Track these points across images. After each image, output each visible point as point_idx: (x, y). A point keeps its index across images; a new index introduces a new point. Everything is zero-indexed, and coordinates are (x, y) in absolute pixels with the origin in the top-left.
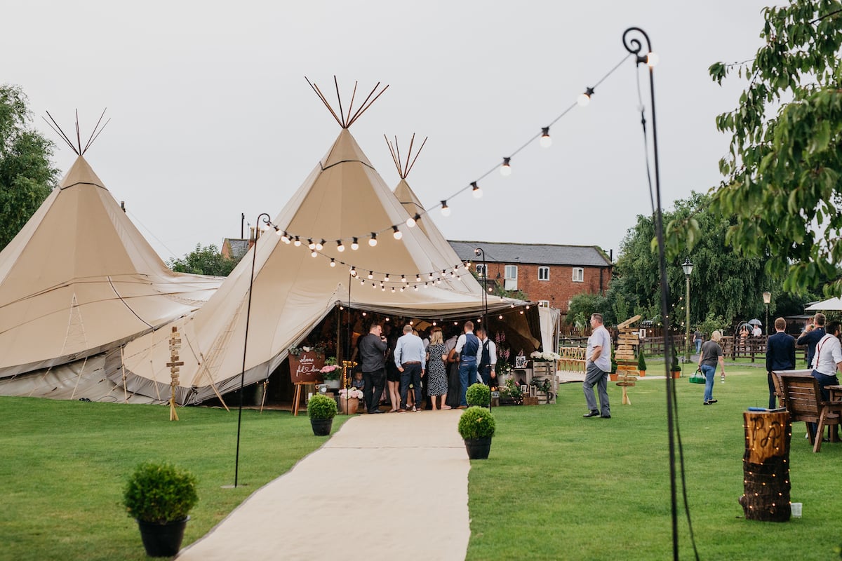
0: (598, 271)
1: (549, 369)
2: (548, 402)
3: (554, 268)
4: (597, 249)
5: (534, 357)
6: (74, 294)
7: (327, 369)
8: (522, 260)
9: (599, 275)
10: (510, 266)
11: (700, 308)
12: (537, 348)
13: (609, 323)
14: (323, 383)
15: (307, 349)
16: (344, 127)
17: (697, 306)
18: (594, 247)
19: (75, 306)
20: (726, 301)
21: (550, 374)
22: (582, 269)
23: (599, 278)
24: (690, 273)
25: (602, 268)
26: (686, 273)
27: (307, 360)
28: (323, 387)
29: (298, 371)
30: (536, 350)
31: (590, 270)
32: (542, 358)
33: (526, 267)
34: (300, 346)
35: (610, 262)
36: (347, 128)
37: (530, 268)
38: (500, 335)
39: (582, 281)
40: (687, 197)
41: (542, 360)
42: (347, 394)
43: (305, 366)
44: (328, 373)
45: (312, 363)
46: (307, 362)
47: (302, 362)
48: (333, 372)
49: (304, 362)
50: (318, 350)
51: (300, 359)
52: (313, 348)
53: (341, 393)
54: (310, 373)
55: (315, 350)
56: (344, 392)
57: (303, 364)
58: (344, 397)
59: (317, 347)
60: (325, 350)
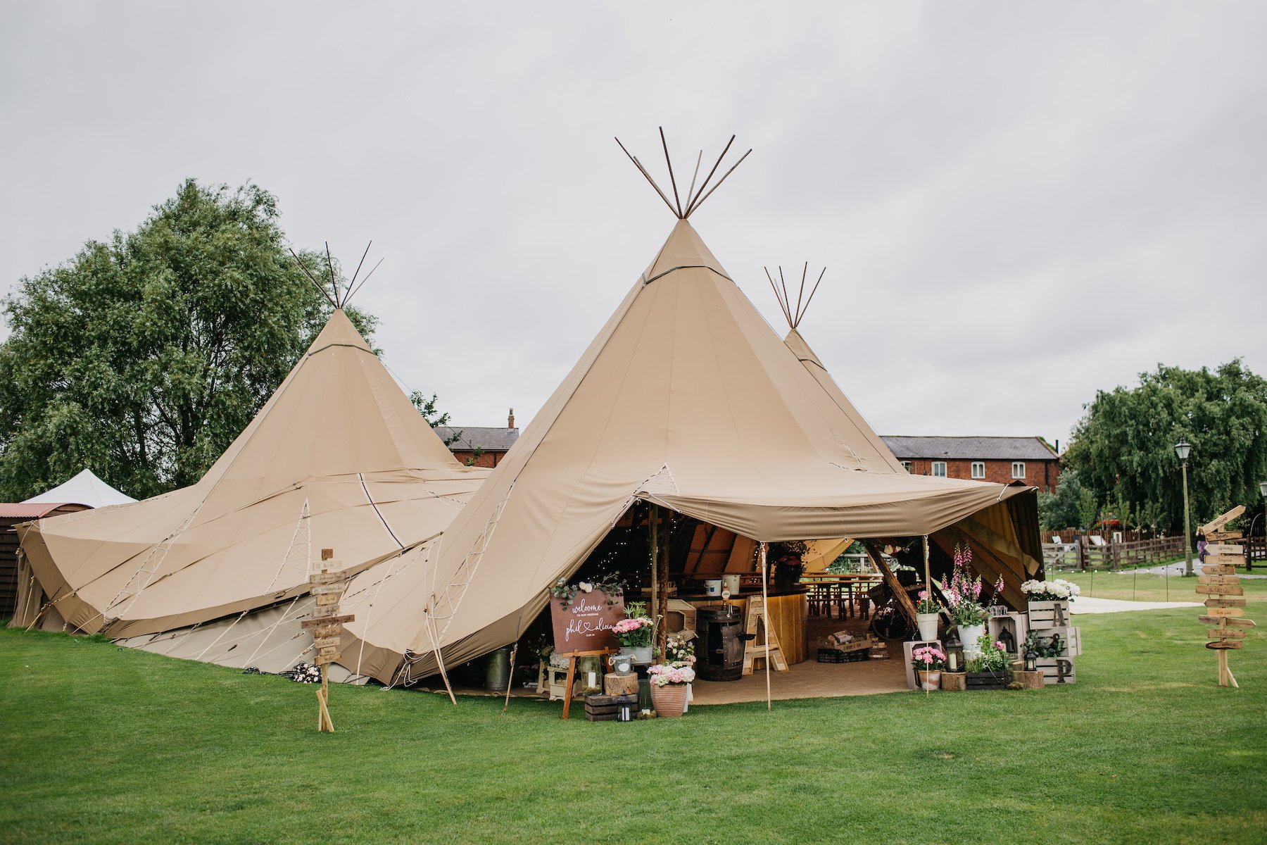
0: (1043, 466)
1: (1061, 616)
2: (1061, 680)
3: (989, 464)
4: (1041, 440)
5: (1029, 592)
6: (307, 500)
7: (624, 626)
8: (951, 456)
9: (1044, 470)
10: (939, 463)
11: (1175, 504)
12: (1033, 574)
13: (1062, 525)
14: (619, 654)
15: (587, 587)
16: (680, 217)
17: (1171, 501)
18: (1036, 438)
19: (304, 518)
20: (1209, 492)
21: (1062, 624)
22: (1024, 464)
23: (1044, 474)
24: (1186, 456)
25: (1047, 462)
26: (1181, 457)
27: (587, 608)
28: (623, 661)
29: (569, 631)
30: (1029, 577)
31: (1033, 465)
32: (1046, 592)
33: (957, 463)
34: (574, 580)
35: (1055, 453)
36: (686, 216)
37: (961, 464)
38: (962, 552)
39: (1024, 477)
40: (1153, 370)
41: (1046, 596)
42: (662, 676)
43: (585, 619)
44: (626, 633)
45: (597, 614)
46: (586, 612)
47: (578, 613)
48: (637, 631)
49: (581, 613)
50: (609, 589)
51: (574, 606)
52: (598, 584)
53: (652, 674)
54: (594, 632)
55: (603, 589)
56: (656, 672)
57: (579, 615)
58: (657, 682)
59: (607, 582)
60: (624, 587)
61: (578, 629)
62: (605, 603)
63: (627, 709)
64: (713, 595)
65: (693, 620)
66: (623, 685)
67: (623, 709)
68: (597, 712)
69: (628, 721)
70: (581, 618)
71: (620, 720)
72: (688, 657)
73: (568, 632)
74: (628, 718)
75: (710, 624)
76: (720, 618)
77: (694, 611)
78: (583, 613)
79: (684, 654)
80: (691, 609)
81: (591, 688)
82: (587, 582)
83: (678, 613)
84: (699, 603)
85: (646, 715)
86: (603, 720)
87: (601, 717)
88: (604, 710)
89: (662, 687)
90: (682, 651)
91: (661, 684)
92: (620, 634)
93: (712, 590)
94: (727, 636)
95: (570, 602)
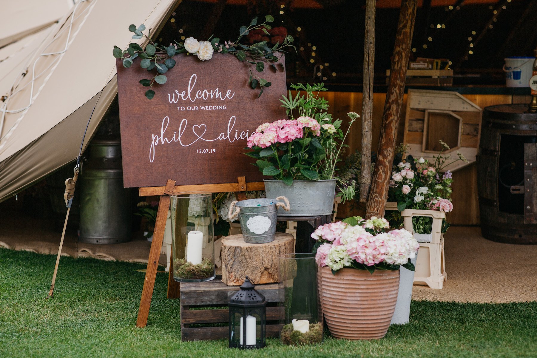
15: (202, 48)
27: (203, 94)
42: (340, 248)
43: (194, 118)
44: (267, 148)
45: (224, 107)
46: (200, 102)
47: (181, 102)
48: (297, 143)
49: (188, 103)
50: (254, 55)
51: (169, 88)
52: (229, 44)
53: (323, 241)
54: (215, 145)
55: (240, 53)
56: (330, 238)
57: (183, 108)
58: (327, 262)
59: (246, 40)
60: (288, 52)
61: (178, 137)
62: (244, 85)
63: (251, 322)
64: (519, 85)
65: (476, 130)
66: (256, 263)
67: (242, 319)
68: (192, 321)
69: (251, 347)
70: (186, 114)
71: (234, 344)
72: (435, 202)
73: (154, 144)
74: (251, 340)
75: (504, 137)
76: (525, 127)
77: (478, 113)
78: (191, 104)
79: (427, 196)
80: (470, 109)
81: (190, 264)
82: (200, 38)
83: (449, 116)
84: (492, 99)
85: (297, 334)
86: (204, 337)
87: (202, 330)
88: (207, 315)
89: (337, 272)
90: (424, 190)
91: (336, 267)
92: (257, 150)
93: (517, 75)
94: (532, 161)
95: (161, 80)
